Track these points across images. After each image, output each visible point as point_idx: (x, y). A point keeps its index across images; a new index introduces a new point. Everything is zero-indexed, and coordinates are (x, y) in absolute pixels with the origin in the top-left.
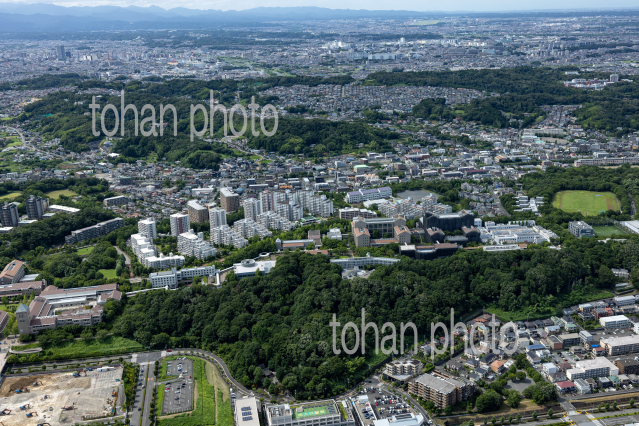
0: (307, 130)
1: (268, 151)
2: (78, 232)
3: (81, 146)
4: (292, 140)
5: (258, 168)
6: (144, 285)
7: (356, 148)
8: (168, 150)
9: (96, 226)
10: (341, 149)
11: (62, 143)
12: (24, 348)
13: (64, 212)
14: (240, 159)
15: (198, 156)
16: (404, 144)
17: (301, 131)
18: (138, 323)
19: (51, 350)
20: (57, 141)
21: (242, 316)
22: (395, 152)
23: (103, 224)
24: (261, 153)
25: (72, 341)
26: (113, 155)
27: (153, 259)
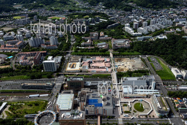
0: (153, 2)
1: (143, 7)
2: (109, 26)
3: (95, 4)
4: (149, 4)
5: (142, 12)
6: (135, 40)
7: (167, 7)
8: (117, 6)
9: (113, 25)
10: (163, 7)
11: (89, 4)
12: (115, 52)
13: (105, 21)
14: (137, 9)
15: (126, 8)
16: (180, 6)
17: (151, 2)
18: (139, 48)
19: (121, 53)
20: (88, 3)
21: (165, 49)
22: (178, 8)
23: (114, 24)
24: (141, 8)
25: (125, 51)
26: (103, 7)
27: (134, 34)
